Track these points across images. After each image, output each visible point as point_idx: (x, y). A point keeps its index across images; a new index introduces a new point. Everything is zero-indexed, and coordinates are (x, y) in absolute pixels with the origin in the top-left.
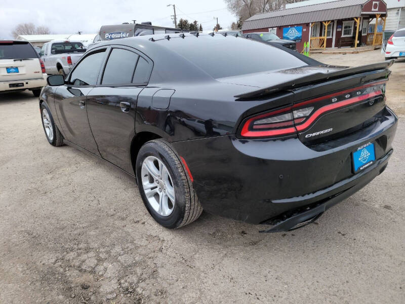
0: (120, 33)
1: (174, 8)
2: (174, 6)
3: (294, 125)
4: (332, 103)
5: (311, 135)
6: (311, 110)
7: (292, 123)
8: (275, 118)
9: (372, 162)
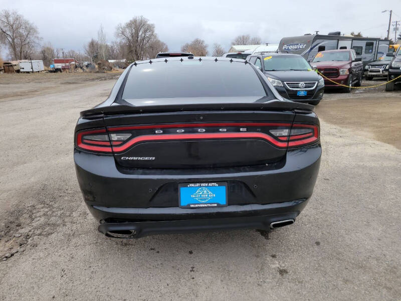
0: (298, 44)
1: (391, 15)
2: (391, 11)
3: (111, 146)
4: (155, 134)
5: (127, 158)
6: (128, 136)
7: (109, 144)
8: (95, 136)
9: (216, 205)
